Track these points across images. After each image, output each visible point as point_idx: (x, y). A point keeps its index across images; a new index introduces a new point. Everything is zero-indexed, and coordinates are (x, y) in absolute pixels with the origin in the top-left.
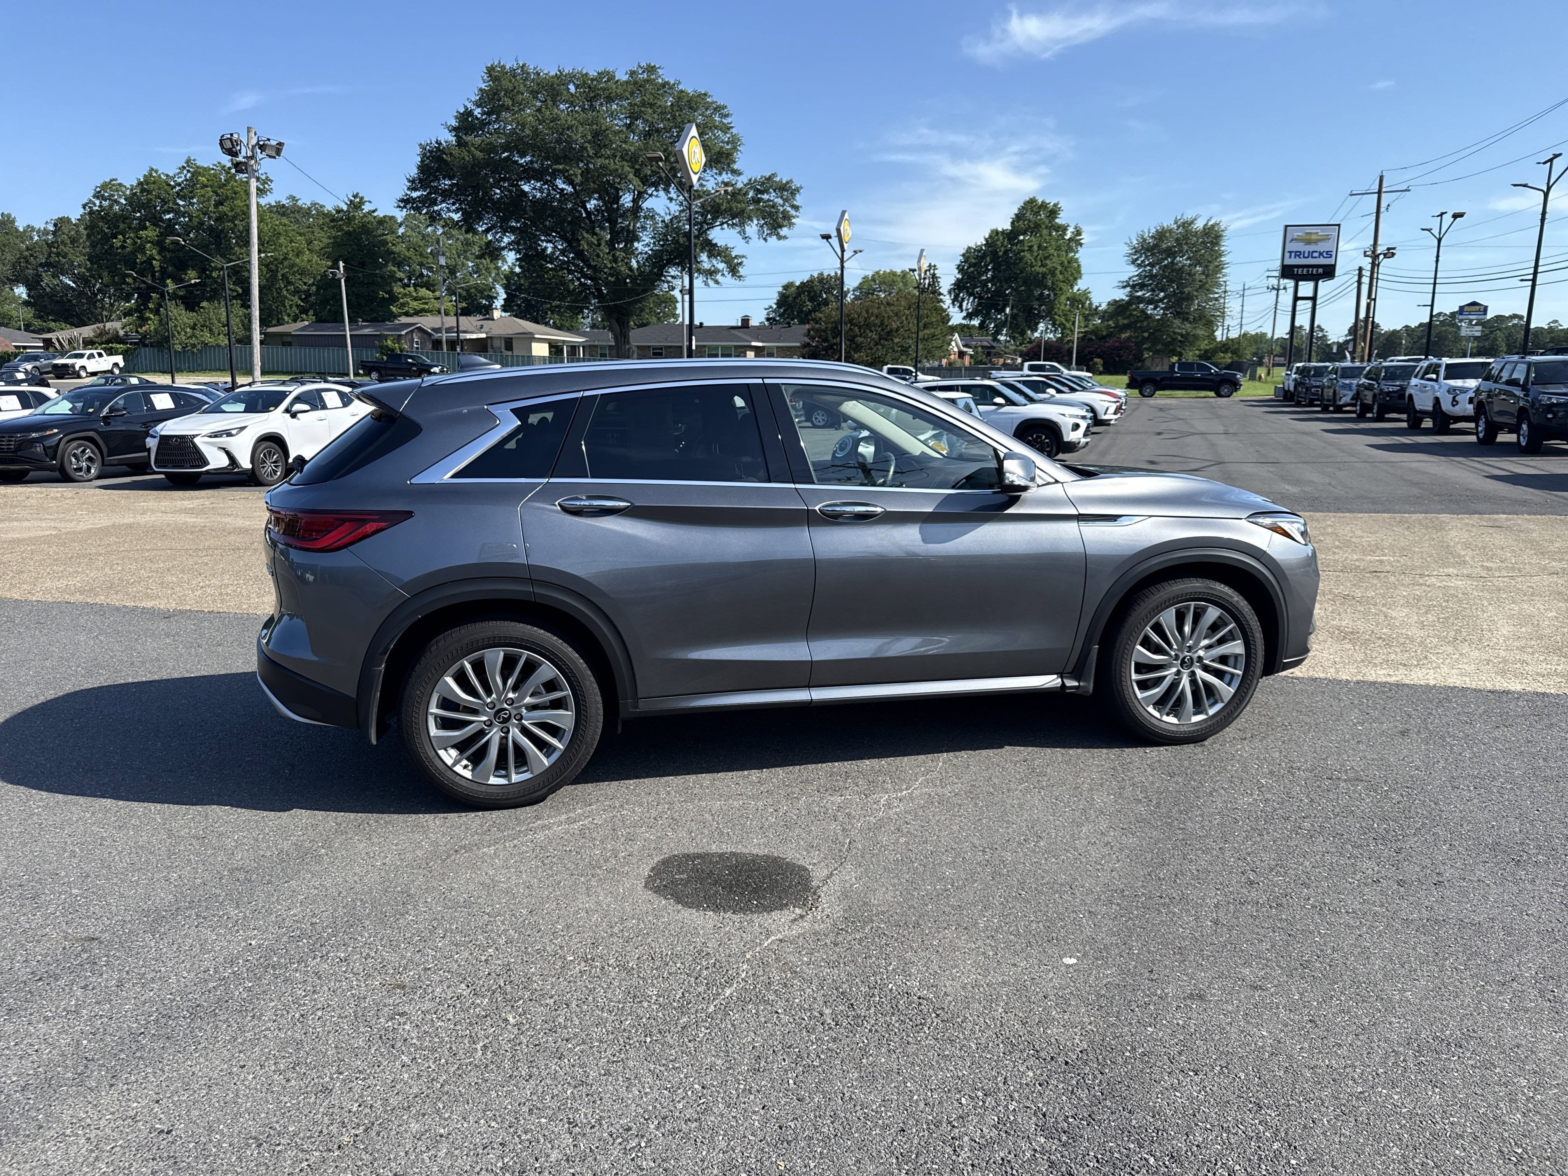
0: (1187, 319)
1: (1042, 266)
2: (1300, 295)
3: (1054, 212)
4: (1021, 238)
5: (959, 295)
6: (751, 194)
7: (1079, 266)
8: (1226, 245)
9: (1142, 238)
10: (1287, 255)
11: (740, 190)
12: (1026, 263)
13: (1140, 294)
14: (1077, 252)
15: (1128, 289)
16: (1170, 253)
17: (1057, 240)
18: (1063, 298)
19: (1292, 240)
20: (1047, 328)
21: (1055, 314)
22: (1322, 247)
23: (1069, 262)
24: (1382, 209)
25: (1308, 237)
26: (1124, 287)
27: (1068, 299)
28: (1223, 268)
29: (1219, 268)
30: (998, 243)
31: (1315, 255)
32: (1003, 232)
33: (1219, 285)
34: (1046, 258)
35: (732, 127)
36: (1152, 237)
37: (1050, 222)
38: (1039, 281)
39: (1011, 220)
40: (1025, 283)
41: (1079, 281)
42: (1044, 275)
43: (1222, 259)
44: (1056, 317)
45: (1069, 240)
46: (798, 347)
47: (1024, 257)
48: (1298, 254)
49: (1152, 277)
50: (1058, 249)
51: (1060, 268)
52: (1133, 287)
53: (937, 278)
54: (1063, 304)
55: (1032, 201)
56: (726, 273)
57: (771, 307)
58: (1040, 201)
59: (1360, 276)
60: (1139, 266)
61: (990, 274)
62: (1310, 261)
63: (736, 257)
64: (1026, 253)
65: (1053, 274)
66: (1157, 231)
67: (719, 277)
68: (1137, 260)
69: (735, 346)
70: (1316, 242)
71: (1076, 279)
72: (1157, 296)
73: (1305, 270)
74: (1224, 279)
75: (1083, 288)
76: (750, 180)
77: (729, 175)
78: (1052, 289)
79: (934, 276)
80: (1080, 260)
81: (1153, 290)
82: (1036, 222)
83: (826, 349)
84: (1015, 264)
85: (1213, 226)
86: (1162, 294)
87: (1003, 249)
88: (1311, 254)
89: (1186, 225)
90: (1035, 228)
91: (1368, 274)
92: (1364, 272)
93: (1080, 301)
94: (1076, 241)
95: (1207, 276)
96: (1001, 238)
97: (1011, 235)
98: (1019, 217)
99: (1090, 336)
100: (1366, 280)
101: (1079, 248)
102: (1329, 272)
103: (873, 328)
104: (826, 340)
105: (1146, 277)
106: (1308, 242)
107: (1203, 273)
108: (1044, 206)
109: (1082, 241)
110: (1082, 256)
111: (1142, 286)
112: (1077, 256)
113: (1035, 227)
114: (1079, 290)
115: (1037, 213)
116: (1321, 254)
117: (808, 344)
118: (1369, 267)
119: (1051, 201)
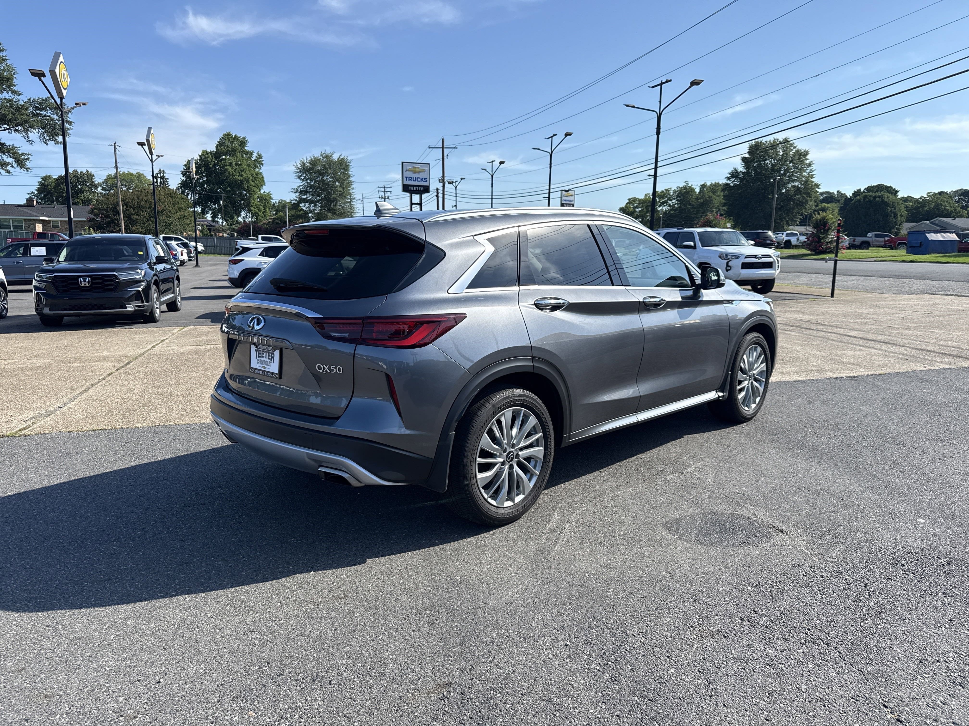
0: (335, 213)
1: (240, 175)
2: (413, 202)
3: (243, 143)
4: (224, 157)
5: (184, 191)
6: (31, 109)
7: (263, 177)
8: (353, 171)
9: (303, 163)
10: (405, 179)
11: (23, 106)
12: (229, 173)
13: (305, 197)
14: (260, 169)
15: (298, 194)
16: (320, 173)
17: (247, 160)
18: (256, 196)
19: (406, 171)
20: (247, 215)
21: (252, 206)
22: (421, 175)
23: (257, 175)
24: (445, 158)
25: (414, 169)
26: (296, 192)
27: (258, 197)
28: (351, 185)
29: (349, 184)
30: (209, 159)
31: (419, 180)
32: (211, 152)
33: (350, 194)
34: (242, 171)
35: (7, 60)
36: (309, 163)
37: (241, 149)
38: (239, 185)
39: (216, 145)
40: (230, 186)
41: (264, 187)
42: (242, 182)
43: (350, 179)
44: (252, 208)
45: (254, 160)
46: (85, 221)
47: (227, 169)
48: (410, 179)
49: (311, 186)
50: (249, 165)
51: (251, 178)
52: (301, 192)
53: (166, 179)
54: (255, 201)
55: (228, 134)
56: (15, 166)
57: (33, 193)
58: (234, 135)
59: (438, 193)
60: (303, 180)
61: (205, 179)
62: (416, 183)
63: (23, 154)
64: (228, 167)
65: (248, 181)
66: (311, 159)
67: (9, 168)
68: (301, 176)
69: (25, 220)
70: (419, 172)
71: (262, 185)
72: (316, 198)
73: (415, 188)
74: (353, 191)
75: (267, 191)
76: (29, 99)
77: (10, 94)
78: (248, 191)
79: (163, 178)
80: (263, 174)
81: (313, 195)
82: (232, 148)
83: (108, 224)
84: (221, 173)
85: (343, 159)
86: (318, 198)
87: (212, 163)
88: (417, 179)
89: (328, 157)
90: (232, 153)
91: (442, 192)
92: (439, 191)
93: (265, 199)
94: (259, 162)
95: (343, 188)
96: (210, 156)
97: (217, 155)
98: (220, 144)
99: (276, 221)
100: (440, 195)
101: (262, 166)
102: (426, 190)
103: (144, 210)
104: (107, 217)
105: (308, 187)
106: (415, 172)
107: (341, 186)
108: (236, 138)
109: (263, 162)
110: (264, 170)
111: (306, 192)
112: (261, 171)
113: (232, 151)
114: (264, 192)
115: (232, 142)
116: (422, 179)
117: (93, 219)
118: (442, 188)
119: (241, 135)
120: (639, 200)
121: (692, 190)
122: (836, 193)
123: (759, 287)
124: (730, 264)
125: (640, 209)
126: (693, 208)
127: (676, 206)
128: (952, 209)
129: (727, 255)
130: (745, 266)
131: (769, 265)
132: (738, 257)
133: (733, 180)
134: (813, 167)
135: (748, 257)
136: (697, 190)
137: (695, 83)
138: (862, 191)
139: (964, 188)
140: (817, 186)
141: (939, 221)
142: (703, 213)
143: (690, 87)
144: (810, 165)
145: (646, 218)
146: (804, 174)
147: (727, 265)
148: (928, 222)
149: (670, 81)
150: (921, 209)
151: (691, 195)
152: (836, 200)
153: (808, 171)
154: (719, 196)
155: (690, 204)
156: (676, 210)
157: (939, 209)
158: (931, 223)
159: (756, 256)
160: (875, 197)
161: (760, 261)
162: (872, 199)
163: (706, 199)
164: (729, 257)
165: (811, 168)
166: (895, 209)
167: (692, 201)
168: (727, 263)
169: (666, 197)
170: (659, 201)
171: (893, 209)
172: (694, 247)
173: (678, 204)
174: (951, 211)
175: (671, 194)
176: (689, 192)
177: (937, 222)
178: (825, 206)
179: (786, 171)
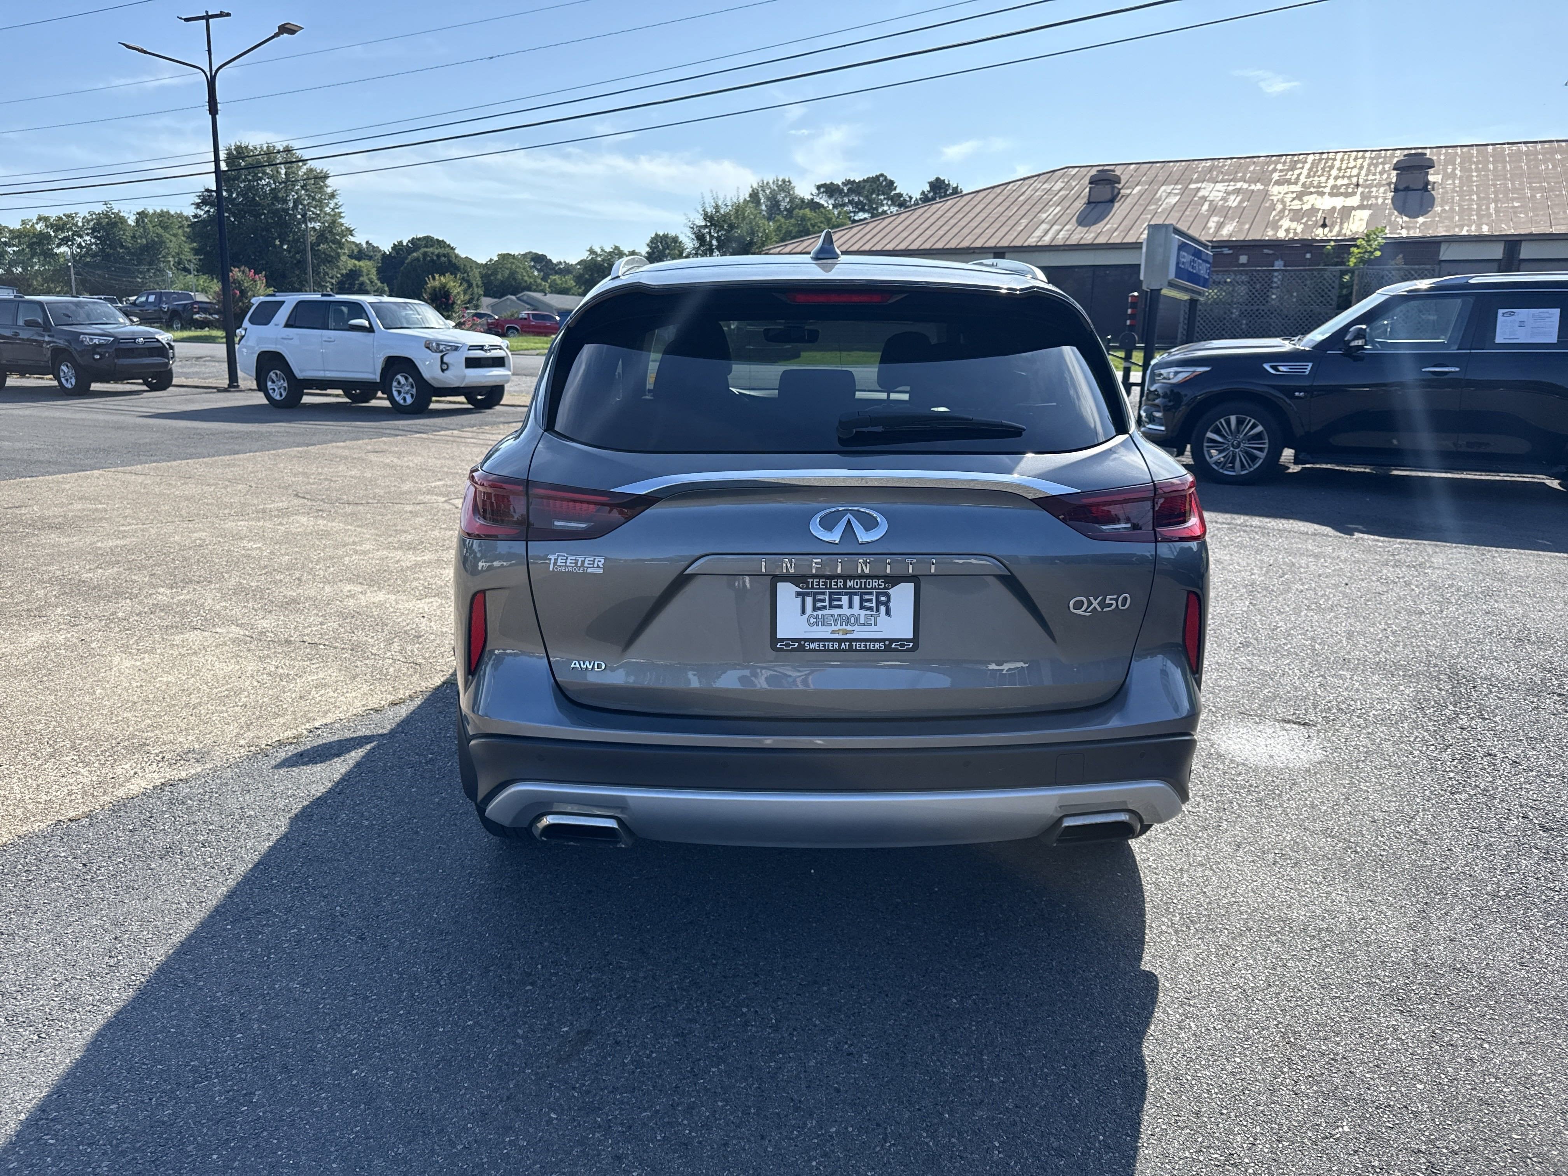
120: (11, 231)
121: (123, 221)
122: (364, 245)
123: (479, 397)
124: (446, 359)
125: (15, 249)
126: (132, 254)
127: (94, 247)
128: (532, 280)
129: (438, 345)
130: (472, 363)
131: (499, 362)
132: (456, 348)
133: (207, 209)
134: (339, 200)
135: (472, 348)
136: (131, 222)
137: (285, 29)
138: (405, 244)
139: (534, 251)
140: (350, 232)
141: (528, 296)
142: (150, 264)
143: (276, 35)
144: (332, 196)
145: (32, 267)
146: (327, 210)
147: (442, 362)
148: (513, 297)
149: (228, 15)
150: (492, 278)
151: (120, 229)
152: (367, 256)
153: (332, 206)
154: (175, 235)
155: (122, 246)
156: (95, 255)
157: (515, 279)
158: (518, 299)
159: (482, 346)
160: (438, 256)
161: (488, 354)
162: (435, 258)
163: (153, 240)
164: (441, 347)
165: (335, 201)
166: (468, 276)
167: (125, 241)
168: (442, 357)
169: (70, 229)
170: (56, 236)
171: (465, 275)
172: (370, 329)
173: (96, 245)
174: (531, 283)
175: (80, 224)
176: (116, 223)
177: (525, 298)
178: (355, 266)
179: (296, 202)
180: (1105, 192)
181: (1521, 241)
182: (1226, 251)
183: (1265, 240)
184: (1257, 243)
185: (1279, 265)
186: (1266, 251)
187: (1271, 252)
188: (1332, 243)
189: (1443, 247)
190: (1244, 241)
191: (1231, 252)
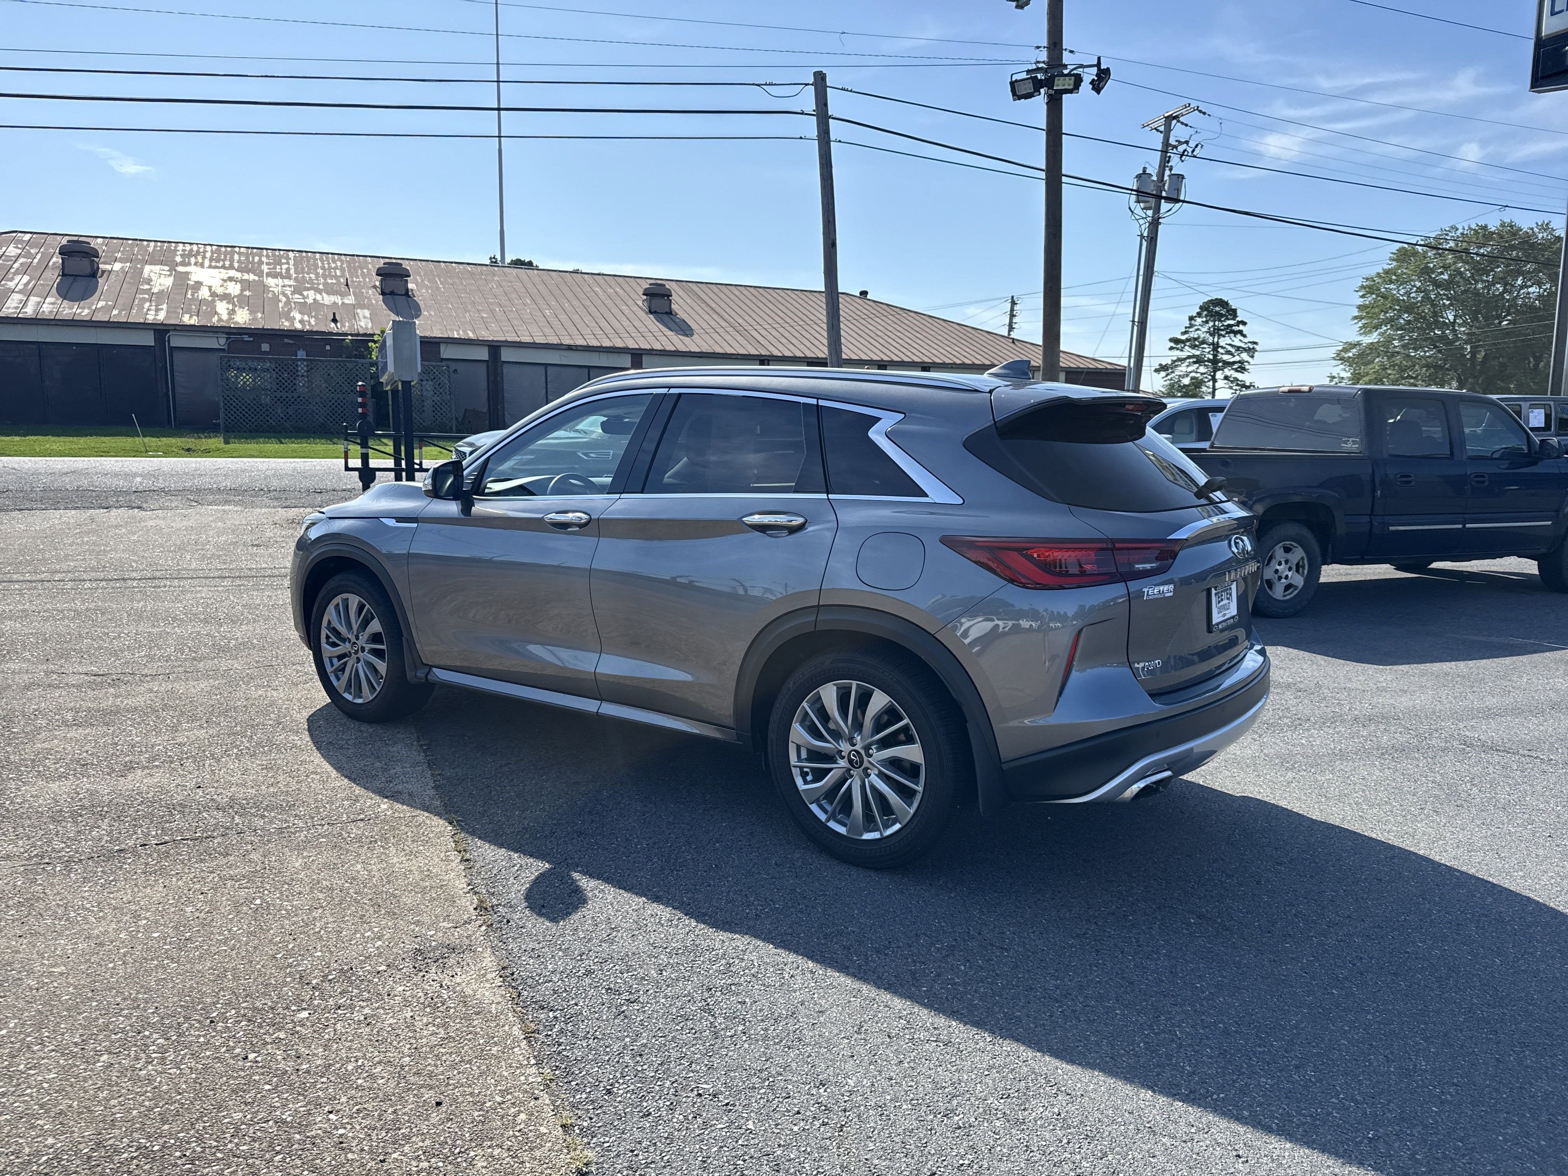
180: (82, 266)
181: (500, 346)
182: (246, 338)
183: (283, 330)
184: (277, 333)
185: (301, 354)
186: (286, 340)
187: (292, 342)
188: (350, 337)
189: (442, 347)
190: (263, 329)
191: (252, 339)
